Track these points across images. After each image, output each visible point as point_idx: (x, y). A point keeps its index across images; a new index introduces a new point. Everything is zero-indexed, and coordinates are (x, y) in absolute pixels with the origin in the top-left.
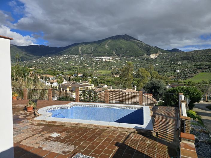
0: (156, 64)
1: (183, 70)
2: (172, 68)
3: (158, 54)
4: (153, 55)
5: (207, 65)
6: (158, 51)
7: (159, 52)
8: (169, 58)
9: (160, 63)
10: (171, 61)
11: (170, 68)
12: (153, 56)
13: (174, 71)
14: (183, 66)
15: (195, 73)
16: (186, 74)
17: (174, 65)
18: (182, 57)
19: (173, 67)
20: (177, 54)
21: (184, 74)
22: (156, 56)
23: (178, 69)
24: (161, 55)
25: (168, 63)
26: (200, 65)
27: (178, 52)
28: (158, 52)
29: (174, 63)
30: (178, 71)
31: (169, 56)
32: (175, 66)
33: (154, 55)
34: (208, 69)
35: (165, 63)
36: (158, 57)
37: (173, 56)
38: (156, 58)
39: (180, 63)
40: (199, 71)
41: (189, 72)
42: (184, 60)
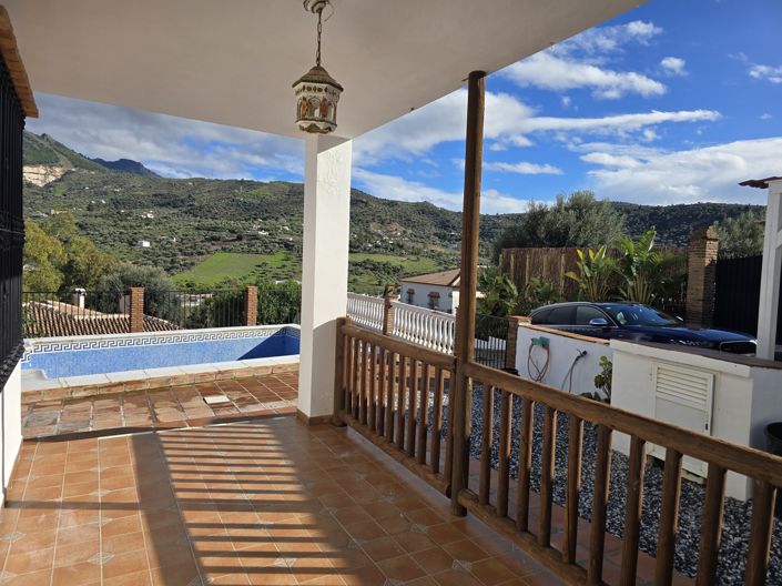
0: (53, 212)
1: (161, 241)
2: (121, 233)
3: (59, 171)
4: (35, 170)
5: (232, 232)
6: (59, 156)
7: (61, 163)
8: (106, 193)
9: (70, 206)
10: (117, 203)
11: (112, 229)
12: (35, 176)
13: (131, 244)
14: (161, 226)
15: (200, 254)
16: (174, 255)
17: (127, 220)
18: (155, 195)
19: (124, 227)
20: (137, 181)
21: (165, 255)
22: (52, 179)
23: (145, 238)
24: (74, 178)
25: (103, 211)
26: (215, 229)
27: (142, 174)
28: (57, 160)
29: (129, 215)
30: (146, 244)
31: (105, 183)
32: (131, 227)
33: (42, 170)
34: (237, 243)
35: (90, 208)
36: (59, 180)
37: (121, 186)
38: (48, 186)
39: (149, 215)
40: (213, 248)
41: (181, 250)
42: (161, 206)
